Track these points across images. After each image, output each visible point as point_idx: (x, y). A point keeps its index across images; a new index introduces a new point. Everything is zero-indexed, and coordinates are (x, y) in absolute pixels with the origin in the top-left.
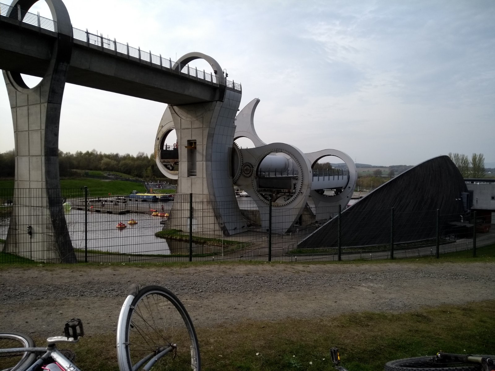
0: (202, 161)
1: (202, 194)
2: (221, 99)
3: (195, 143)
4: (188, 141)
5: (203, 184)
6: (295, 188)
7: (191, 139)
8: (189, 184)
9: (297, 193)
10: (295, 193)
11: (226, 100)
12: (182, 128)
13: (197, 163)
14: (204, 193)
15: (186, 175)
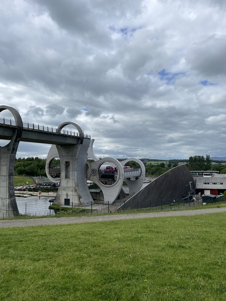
0: (72, 171)
1: (72, 187)
2: (82, 143)
3: (69, 163)
4: (66, 162)
5: (73, 182)
6: (116, 178)
8: (66, 182)
9: (117, 180)
10: (116, 180)
11: (84, 143)
12: (62, 156)
13: (70, 172)
15: (64, 178)
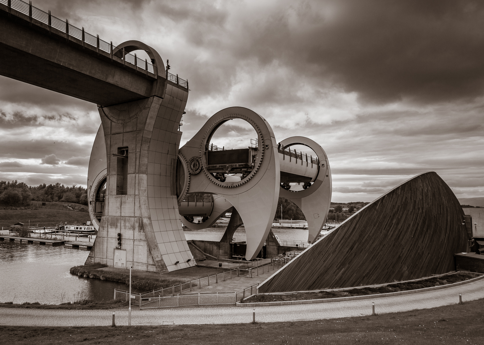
0: (133, 173)
1: (133, 217)
2: (160, 95)
3: (127, 151)
4: (119, 148)
5: (135, 203)
7: (122, 146)
8: (118, 204)
11: (167, 95)
12: (111, 134)
13: (129, 176)
14: (136, 215)
15: (115, 192)
